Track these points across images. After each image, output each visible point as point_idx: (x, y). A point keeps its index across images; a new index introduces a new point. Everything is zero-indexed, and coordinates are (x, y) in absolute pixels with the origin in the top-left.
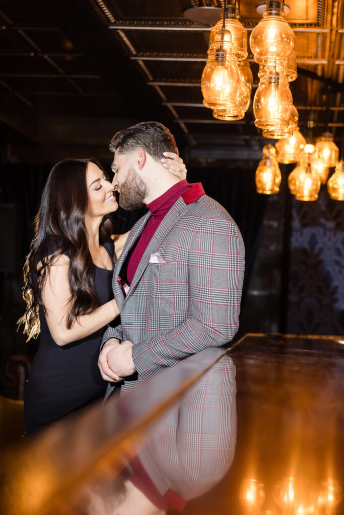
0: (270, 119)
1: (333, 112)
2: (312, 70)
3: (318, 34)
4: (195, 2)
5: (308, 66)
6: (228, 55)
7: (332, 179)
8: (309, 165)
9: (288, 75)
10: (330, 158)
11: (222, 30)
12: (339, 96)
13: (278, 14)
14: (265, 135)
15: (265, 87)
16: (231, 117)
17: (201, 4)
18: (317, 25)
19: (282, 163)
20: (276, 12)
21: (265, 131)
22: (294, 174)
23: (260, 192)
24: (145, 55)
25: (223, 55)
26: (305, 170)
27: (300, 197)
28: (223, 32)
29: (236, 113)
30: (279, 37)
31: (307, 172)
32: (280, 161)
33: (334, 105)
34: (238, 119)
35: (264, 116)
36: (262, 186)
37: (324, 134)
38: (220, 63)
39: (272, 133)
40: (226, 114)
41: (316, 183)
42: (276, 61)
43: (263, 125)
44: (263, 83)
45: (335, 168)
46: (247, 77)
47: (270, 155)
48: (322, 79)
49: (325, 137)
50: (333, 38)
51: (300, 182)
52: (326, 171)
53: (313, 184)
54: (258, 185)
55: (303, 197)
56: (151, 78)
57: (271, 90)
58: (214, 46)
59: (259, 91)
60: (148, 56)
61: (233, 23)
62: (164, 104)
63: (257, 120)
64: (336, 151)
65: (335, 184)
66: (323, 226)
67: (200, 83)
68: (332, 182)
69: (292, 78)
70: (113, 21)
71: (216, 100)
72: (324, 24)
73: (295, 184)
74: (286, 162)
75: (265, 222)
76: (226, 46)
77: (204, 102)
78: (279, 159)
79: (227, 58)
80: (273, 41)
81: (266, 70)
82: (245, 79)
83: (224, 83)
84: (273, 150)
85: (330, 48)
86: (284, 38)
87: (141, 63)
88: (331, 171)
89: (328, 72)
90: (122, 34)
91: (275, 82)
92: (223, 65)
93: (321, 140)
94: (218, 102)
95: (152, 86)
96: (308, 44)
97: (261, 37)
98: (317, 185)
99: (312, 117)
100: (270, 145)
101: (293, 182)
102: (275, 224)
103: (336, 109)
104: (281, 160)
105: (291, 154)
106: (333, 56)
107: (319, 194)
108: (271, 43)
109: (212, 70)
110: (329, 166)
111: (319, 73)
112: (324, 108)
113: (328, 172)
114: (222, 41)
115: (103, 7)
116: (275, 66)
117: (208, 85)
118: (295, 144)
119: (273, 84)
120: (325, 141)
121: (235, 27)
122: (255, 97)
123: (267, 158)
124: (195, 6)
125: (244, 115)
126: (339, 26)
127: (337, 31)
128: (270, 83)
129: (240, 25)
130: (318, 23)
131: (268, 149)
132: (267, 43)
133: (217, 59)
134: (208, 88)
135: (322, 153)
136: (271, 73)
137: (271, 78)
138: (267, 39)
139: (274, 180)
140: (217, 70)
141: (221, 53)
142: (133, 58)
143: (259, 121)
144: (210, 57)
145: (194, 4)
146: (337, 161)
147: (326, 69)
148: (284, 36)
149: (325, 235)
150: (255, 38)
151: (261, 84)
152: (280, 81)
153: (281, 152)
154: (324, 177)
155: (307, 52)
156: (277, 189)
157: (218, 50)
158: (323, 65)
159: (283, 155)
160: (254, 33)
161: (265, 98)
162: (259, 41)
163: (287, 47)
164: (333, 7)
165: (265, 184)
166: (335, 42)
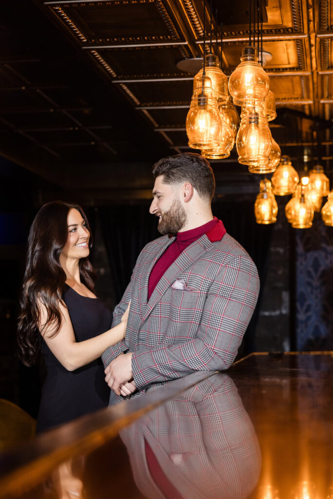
0: (252, 156)
1: (325, 146)
2: (300, 110)
3: (301, 77)
4: (185, 55)
5: (296, 106)
6: (209, 100)
7: (325, 207)
8: (303, 196)
9: (268, 115)
10: (322, 188)
11: (203, 77)
12: (328, 132)
13: (253, 60)
14: (251, 171)
15: (246, 127)
16: (218, 155)
17: (191, 57)
18: (298, 68)
19: (278, 195)
20: (251, 58)
21: (251, 167)
22: (290, 204)
23: (260, 222)
24: (148, 105)
25: (204, 100)
26: (299, 200)
27: (296, 225)
28: (204, 79)
29: (222, 152)
30: (255, 80)
31: (301, 202)
32: (276, 194)
33: (325, 141)
34: (225, 157)
35: (246, 153)
36: (261, 217)
37: (315, 167)
38: (202, 108)
39: (257, 168)
40: (214, 153)
41: (309, 211)
42: (254, 103)
43: (246, 161)
44: (244, 123)
45: (327, 197)
46: (232, 119)
47: (267, 188)
48: (310, 117)
49: (316, 169)
50: (315, 79)
51: (295, 212)
52: (319, 200)
53: (307, 213)
54: (258, 216)
55: (299, 225)
56: (157, 126)
57: (251, 129)
58: (196, 92)
59: (241, 131)
60: (150, 106)
61: (214, 71)
62: (171, 148)
63: (240, 157)
64: (327, 182)
65: (328, 212)
66: (325, 250)
67: (185, 127)
68: (325, 210)
69: (272, 117)
70: (115, 76)
71: (200, 141)
72: (304, 68)
73: (291, 214)
74: (282, 194)
75: (272, 249)
76: (208, 92)
77: (189, 143)
78: (275, 192)
79: (208, 102)
80: (249, 84)
81: (246, 111)
82: (230, 121)
83: (207, 125)
84: (269, 184)
85: (314, 89)
86: (259, 81)
87: (146, 112)
88: (324, 200)
89: (315, 110)
90: (125, 88)
91: (254, 122)
92: (205, 108)
93: (313, 173)
94: (201, 143)
95: (158, 132)
96: (293, 86)
97: (238, 81)
98: (311, 213)
99: (306, 152)
100: (266, 180)
101: (289, 212)
102: (281, 250)
103: (327, 144)
104: (277, 192)
105: (285, 187)
106: (317, 96)
107: (313, 222)
108: (248, 86)
109: (196, 114)
110: (321, 196)
111: (307, 112)
112: (316, 144)
113: (321, 201)
114: (203, 87)
115: (104, 64)
116: (255, 107)
117: (193, 128)
118: (289, 178)
119: (253, 124)
120: (316, 173)
121: (216, 74)
122: (238, 137)
123: (264, 191)
124: (186, 58)
125: (229, 153)
126: (319, 68)
127: (318, 73)
128: (250, 122)
129: (220, 72)
130: (300, 67)
131: (265, 183)
132: (245, 86)
133: (199, 104)
134: (192, 131)
135: (315, 184)
136: (251, 113)
137: (251, 118)
138: (244, 83)
139: (272, 211)
140: (200, 113)
141: (202, 98)
142: (137, 108)
143: (242, 158)
144: (192, 102)
145: (185, 56)
146: (328, 191)
147: (312, 108)
148: (259, 79)
149: (326, 257)
150: (233, 82)
151: (243, 124)
152: (259, 120)
153: (276, 185)
154: (318, 205)
155: (293, 93)
156: (274, 219)
157: (200, 96)
158: (310, 105)
159: (278, 188)
160: (232, 78)
161: (246, 136)
162: (237, 85)
163: (262, 89)
164: (311, 52)
165: (264, 215)
166: (317, 83)
